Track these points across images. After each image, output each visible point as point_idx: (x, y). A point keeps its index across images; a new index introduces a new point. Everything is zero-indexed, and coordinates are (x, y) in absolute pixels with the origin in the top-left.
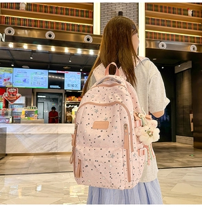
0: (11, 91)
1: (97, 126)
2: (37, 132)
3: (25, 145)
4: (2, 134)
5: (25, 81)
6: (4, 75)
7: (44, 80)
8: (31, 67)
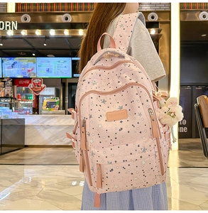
0: (36, 81)
1: (111, 117)
2: (57, 124)
3: (44, 137)
4: (21, 126)
5: (48, 70)
6: (28, 65)
7: (67, 69)
8: (56, 56)
